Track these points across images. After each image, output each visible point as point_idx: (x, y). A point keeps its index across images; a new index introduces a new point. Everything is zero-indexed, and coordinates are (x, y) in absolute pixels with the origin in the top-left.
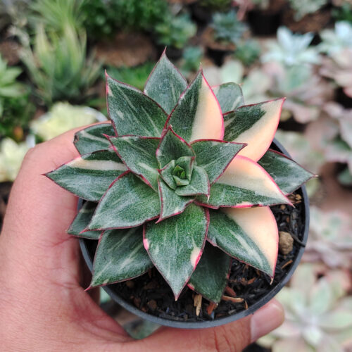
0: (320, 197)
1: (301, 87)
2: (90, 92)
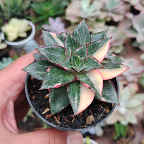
0: (125, 53)
2: (26, 13)
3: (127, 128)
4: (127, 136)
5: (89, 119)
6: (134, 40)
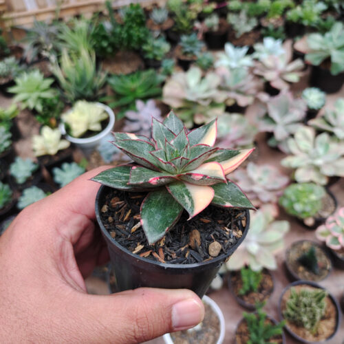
0: (256, 155)
1: (241, 83)
3: (261, 277)
4: (261, 290)
5: (213, 245)
6: (270, 135)
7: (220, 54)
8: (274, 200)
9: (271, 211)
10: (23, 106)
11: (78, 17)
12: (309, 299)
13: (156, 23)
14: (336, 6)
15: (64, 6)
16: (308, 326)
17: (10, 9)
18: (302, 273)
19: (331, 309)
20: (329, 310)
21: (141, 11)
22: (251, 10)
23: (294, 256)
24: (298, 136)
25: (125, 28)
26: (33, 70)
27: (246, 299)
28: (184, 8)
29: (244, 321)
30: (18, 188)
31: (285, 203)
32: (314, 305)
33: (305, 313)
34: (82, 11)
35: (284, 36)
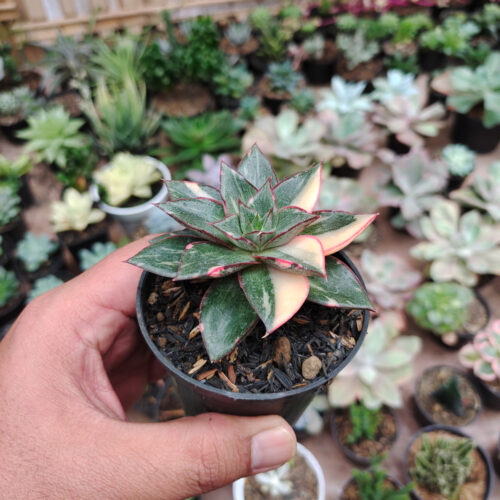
0: (374, 240)
3: (380, 417)
4: (378, 436)
5: (310, 364)
6: (395, 211)
7: (324, 92)
8: (400, 305)
9: (395, 322)
10: (38, 158)
11: (121, 31)
12: (449, 452)
13: (233, 45)
14: (492, 28)
15: (101, 16)
16: (446, 491)
17: (23, 17)
18: (438, 414)
19: (480, 467)
20: (476, 469)
21: (212, 28)
22: (370, 30)
23: (428, 388)
24: (436, 213)
25: (190, 51)
26: (55, 106)
27: (357, 449)
28: (274, 24)
29: (354, 482)
30: (27, 278)
31: (416, 311)
32: (455, 460)
33: (442, 472)
34: (127, 24)
35: (416, 69)
